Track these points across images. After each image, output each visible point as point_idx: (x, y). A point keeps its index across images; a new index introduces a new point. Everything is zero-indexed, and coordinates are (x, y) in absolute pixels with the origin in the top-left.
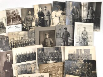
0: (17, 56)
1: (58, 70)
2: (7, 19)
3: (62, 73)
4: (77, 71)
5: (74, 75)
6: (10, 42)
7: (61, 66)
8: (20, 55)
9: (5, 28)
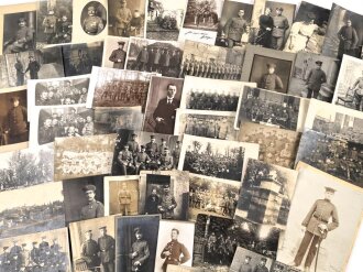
0: (193, 95)
1: (283, 147)
2: (187, 13)
3: (289, 156)
4: (328, 161)
5: (318, 168)
6: (184, 60)
7: (291, 140)
8: (200, 95)
9: (177, 31)
